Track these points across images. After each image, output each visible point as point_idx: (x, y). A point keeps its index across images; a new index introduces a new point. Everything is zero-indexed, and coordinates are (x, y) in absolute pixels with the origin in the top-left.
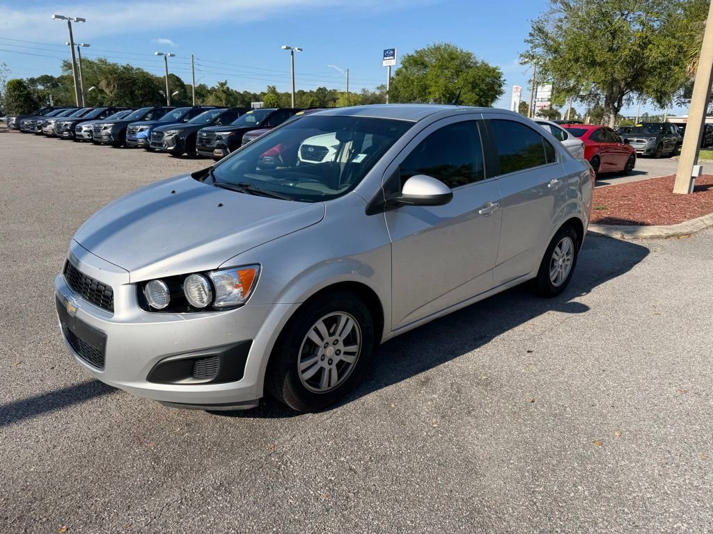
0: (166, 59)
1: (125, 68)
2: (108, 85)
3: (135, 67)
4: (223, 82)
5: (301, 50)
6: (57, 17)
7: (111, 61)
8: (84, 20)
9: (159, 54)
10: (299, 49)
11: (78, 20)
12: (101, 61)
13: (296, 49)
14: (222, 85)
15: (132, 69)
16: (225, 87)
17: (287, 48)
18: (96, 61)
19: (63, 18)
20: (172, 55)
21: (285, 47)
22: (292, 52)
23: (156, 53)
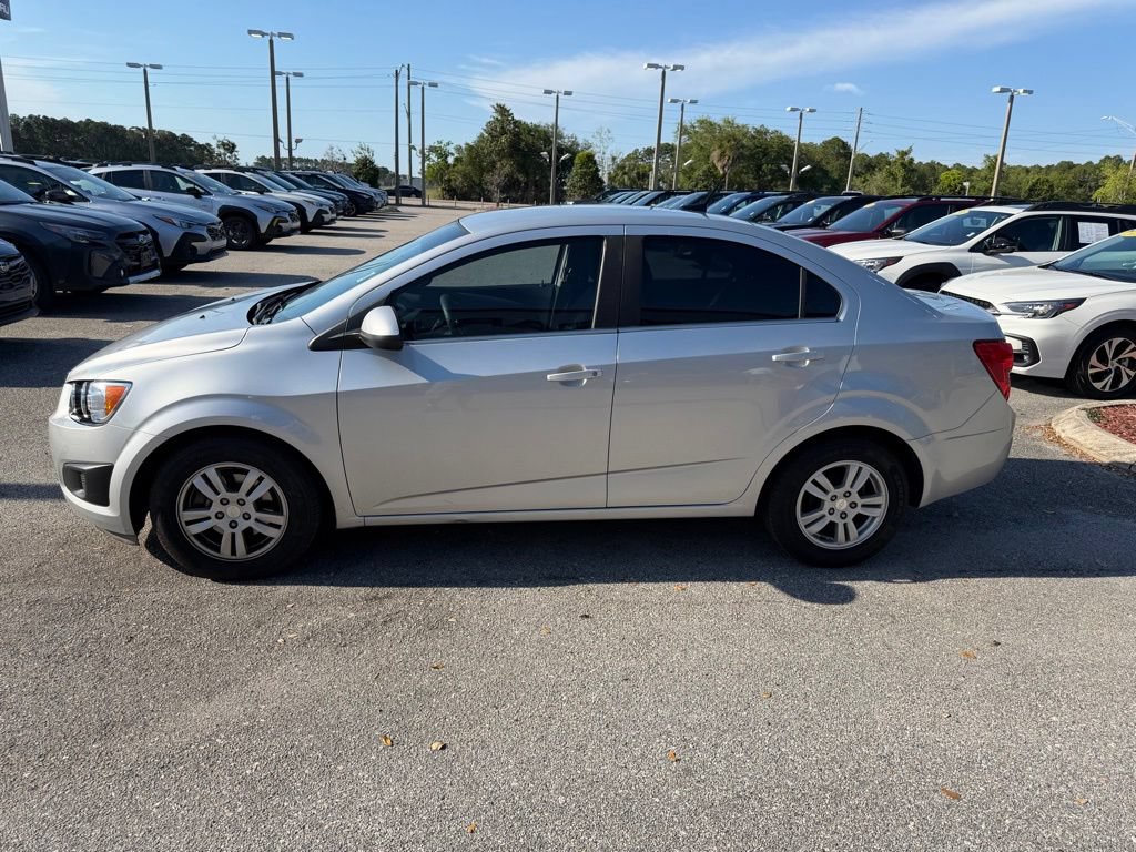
0: (801, 118)
1: (758, 132)
2: (722, 155)
3: (771, 129)
4: (905, 149)
5: (1031, 92)
6: (649, 66)
7: (740, 121)
8: (682, 68)
9: (793, 110)
10: (1025, 91)
11: (676, 68)
12: (728, 122)
13: (1021, 91)
14: (903, 154)
15: (767, 132)
16: (907, 158)
17: (1003, 91)
18: (721, 123)
19: (656, 66)
20: (811, 111)
21: (998, 89)
22: (1012, 98)
23: (789, 109)
